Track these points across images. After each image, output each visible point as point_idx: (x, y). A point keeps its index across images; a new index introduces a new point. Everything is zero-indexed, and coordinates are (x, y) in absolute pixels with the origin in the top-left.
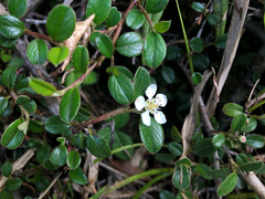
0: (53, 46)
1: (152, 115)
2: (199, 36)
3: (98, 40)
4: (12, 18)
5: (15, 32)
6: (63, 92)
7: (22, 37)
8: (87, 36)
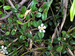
0: (22, 14)
1: (42, 30)
2: (58, 14)
3: (31, 14)
4: (15, 9)
5: (16, 11)
6: (24, 24)
7: (17, 12)
8: (30, 13)
